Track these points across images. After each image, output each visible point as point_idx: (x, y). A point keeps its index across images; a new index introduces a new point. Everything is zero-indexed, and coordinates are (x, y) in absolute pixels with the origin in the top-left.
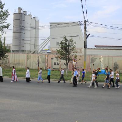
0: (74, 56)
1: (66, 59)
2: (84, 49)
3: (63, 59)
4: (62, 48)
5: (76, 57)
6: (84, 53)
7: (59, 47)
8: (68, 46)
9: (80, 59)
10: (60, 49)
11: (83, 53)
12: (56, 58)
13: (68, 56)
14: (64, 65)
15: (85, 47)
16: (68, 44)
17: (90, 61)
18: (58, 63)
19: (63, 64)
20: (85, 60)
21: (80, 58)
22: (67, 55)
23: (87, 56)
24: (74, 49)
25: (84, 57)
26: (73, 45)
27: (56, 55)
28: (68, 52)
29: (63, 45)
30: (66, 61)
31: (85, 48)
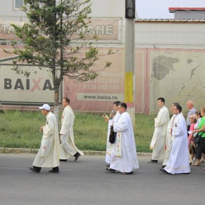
0: (84, 51)
1: (52, 66)
2: (125, 21)
3: (41, 65)
4: (34, 18)
5: (92, 54)
6: (124, 41)
7: (24, 14)
8: (61, 10)
9: (108, 65)
10: (27, 21)
11: (122, 36)
12: (11, 62)
13: (59, 50)
14: (45, 88)
15: (130, 13)
16: (57, 4)
17: (151, 72)
18: (19, 81)
19: (42, 85)
20: (130, 68)
21: (109, 59)
22: (56, 46)
23: (136, 52)
24: (86, 21)
25: (127, 55)
26: (81, 8)
27: (12, 50)
28: (58, 34)
29: (37, 8)
30: (54, 72)
31: (127, 17)
